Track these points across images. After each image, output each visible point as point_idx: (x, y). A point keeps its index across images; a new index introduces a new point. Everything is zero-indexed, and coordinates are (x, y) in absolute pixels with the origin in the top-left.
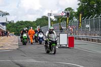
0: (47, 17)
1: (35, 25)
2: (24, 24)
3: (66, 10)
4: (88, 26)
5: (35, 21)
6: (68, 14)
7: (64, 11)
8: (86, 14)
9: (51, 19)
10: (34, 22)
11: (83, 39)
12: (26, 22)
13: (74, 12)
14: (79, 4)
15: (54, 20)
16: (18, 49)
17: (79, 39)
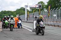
0: (25, 8)
1: (15, 14)
2: (7, 13)
3: (39, 3)
4: (55, 15)
5: (15, 11)
6: (40, 6)
7: (37, 4)
8: (54, 6)
9: (27, 10)
11: (51, 25)
12: (9, 12)
13: (45, 5)
15: (30, 10)
16: (1, 32)
17: (48, 25)
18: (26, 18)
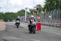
0: (25, 10)
10: (16, 13)
12: (11, 13)
13: (42, 8)
14: (45, 3)
16: (5, 30)
17: (44, 25)
18: (26, 18)
